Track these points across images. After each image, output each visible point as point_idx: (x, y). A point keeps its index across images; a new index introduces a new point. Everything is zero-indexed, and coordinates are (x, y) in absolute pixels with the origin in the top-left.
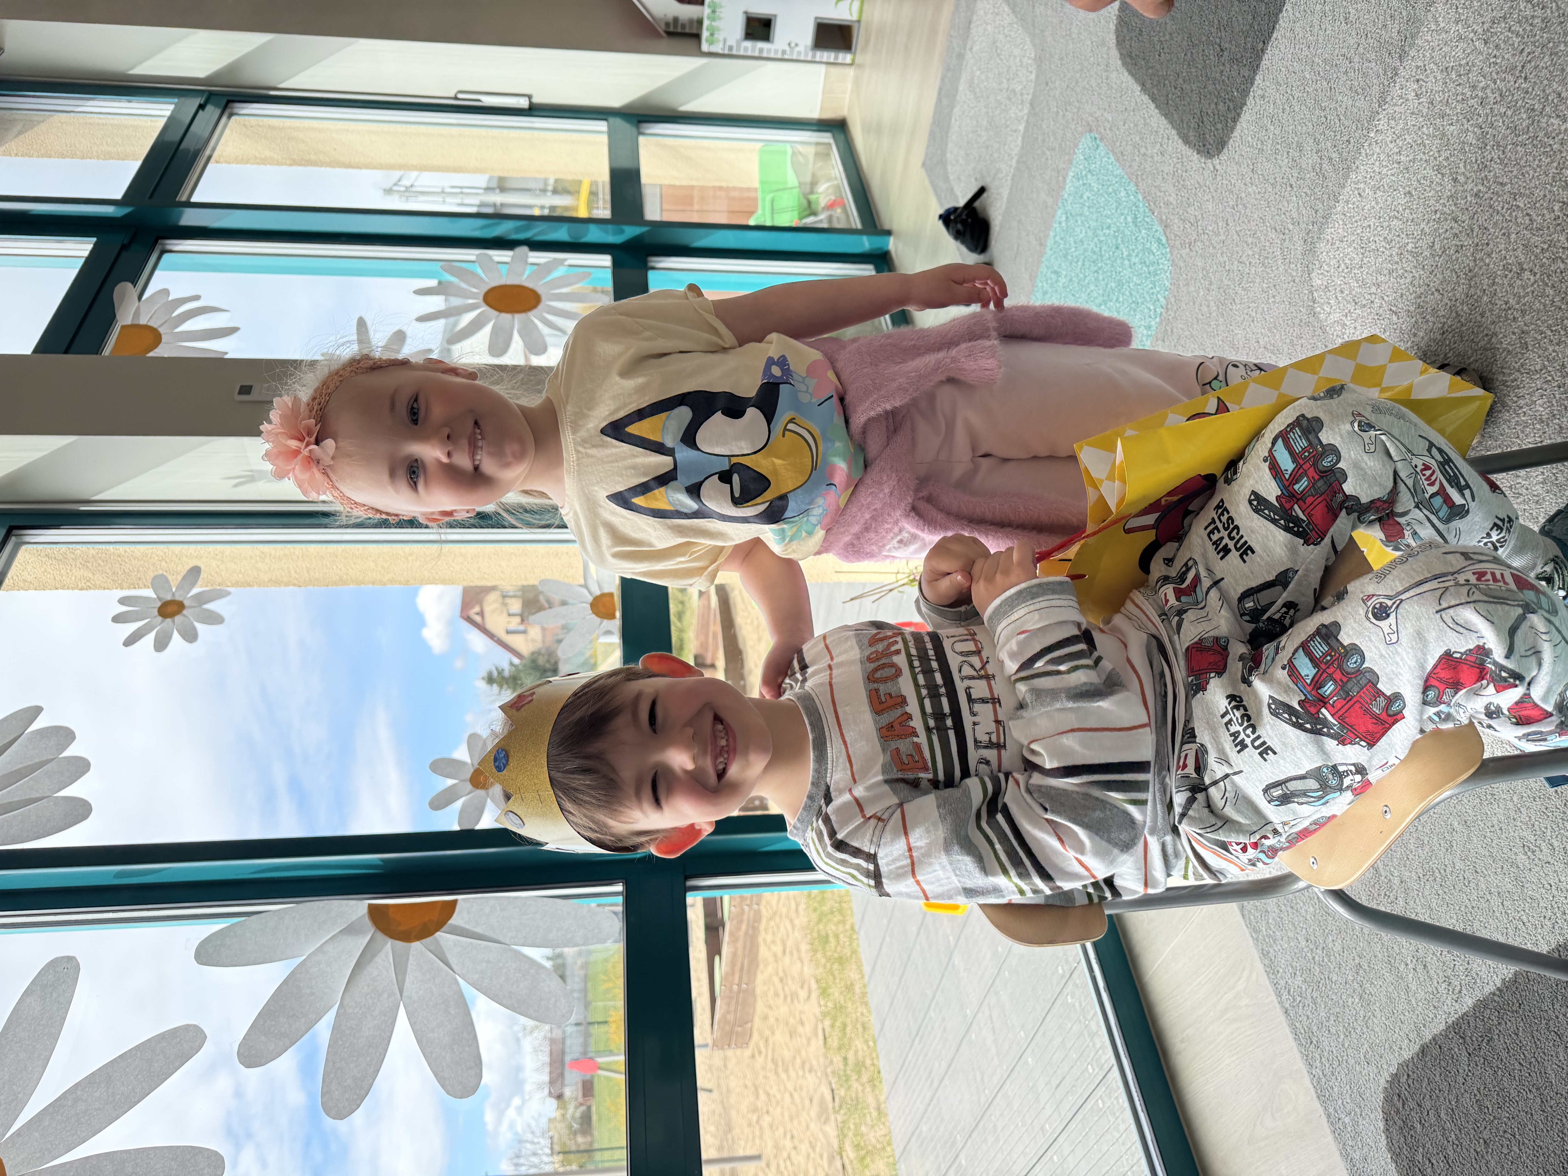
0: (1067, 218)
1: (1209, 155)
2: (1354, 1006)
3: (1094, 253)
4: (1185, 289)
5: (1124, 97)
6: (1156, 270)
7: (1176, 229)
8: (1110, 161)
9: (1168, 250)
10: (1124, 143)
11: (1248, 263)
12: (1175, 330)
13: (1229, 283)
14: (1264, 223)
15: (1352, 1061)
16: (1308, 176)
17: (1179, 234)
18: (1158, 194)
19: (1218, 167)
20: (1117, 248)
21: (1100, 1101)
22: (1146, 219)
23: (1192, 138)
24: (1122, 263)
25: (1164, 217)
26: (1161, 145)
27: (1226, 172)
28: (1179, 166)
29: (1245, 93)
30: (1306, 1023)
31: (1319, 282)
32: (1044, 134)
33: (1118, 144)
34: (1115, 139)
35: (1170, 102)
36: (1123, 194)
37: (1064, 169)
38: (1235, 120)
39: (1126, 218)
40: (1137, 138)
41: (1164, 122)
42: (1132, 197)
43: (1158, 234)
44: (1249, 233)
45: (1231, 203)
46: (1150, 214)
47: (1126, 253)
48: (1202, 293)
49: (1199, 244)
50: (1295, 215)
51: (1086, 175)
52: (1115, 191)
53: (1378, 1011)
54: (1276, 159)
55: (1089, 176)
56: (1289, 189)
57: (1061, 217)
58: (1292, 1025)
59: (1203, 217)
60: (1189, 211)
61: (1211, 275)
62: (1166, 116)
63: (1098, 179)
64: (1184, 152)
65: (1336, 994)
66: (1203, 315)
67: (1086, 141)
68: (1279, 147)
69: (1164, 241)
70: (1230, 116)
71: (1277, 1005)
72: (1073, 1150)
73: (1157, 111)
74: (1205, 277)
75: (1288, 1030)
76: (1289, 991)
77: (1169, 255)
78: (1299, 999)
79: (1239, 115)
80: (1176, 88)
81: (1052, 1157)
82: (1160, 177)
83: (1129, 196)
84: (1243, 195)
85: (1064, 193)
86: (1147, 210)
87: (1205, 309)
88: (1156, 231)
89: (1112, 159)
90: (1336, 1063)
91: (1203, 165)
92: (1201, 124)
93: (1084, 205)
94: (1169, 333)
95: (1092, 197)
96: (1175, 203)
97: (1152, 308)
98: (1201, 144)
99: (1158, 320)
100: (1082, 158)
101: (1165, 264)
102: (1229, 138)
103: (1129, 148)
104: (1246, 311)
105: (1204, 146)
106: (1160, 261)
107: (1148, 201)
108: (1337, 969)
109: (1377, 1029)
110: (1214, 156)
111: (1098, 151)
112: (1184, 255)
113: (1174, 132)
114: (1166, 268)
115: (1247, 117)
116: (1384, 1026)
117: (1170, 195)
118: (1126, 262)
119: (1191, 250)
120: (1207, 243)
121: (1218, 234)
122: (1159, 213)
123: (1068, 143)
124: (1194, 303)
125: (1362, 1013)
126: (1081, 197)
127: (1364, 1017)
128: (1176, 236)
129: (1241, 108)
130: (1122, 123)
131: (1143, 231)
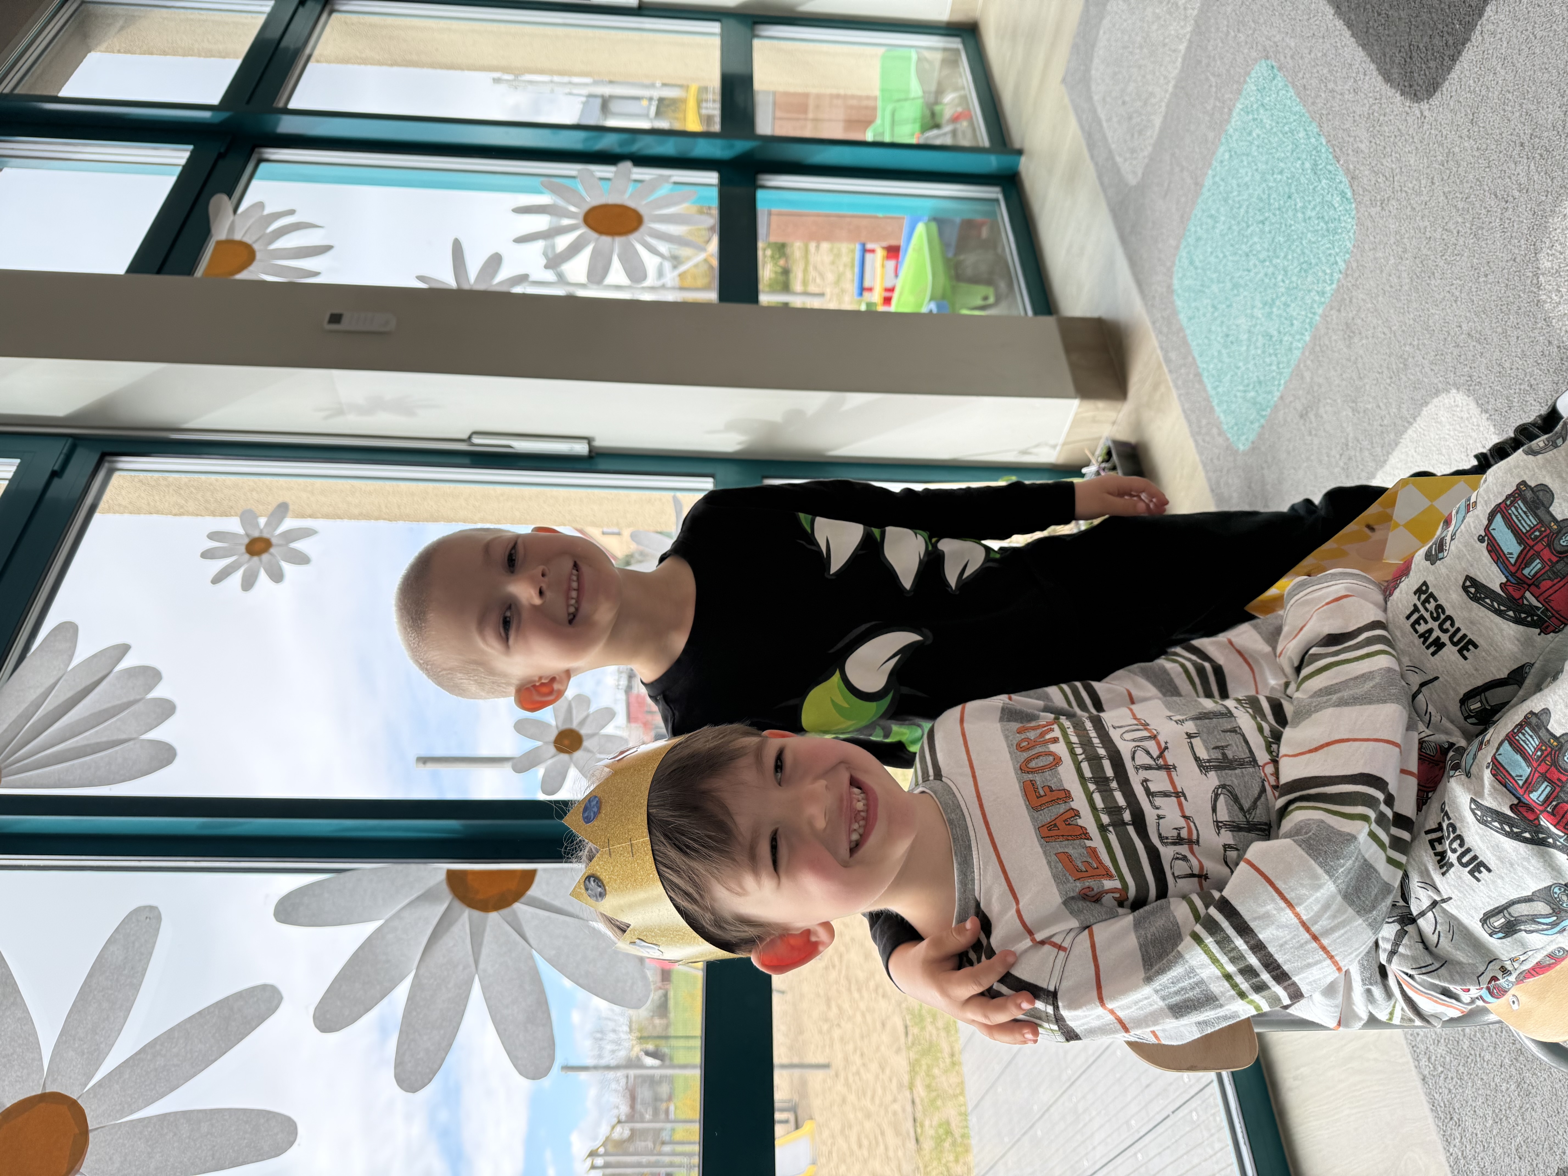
0: (1231, 156)
1: (1416, 97)
2: (1508, 1092)
3: (1261, 199)
4: (1371, 254)
5: (1311, 21)
6: (1336, 228)
7: (1365, 182)
8: (1289, 95)
9: (1353, 206)
10: (1308, 75)
11: (1455, 232)
12: (1354, 300)
13: (1429, 253)
14: (1481, 185)
15: (1499, 1151)
16: (1546, 134)
17: (1370, 188)
18: (1347, 139)
19: (1426, 113)
20: (1289, 197)
21: (1194, 1114)
22: (1329, 167)
23: (1396, 76)
24: (1294, 215)
25: (1351, 167)
26: (1355, 81)
27: (1436, 120)
28: (1376, 108)
29: (1469, 27)
30: (1447, 1097)
31: (1549, 264)
32: (1209, 57)
33: (1301, 75)
34: (1297, 69)
35: (1371, 31)
36: (1302, 134)
37: (1231, 100)
38: (1454, 59)
39: (1303, 163)
40: (1325, 71)
41: (1360, 54)
42: (1313, 140)
43: (1342, 186)
44: (1461, 196)
45: (1440, 158)
46: (1333, 161)
47: (1300, 205)
48: (1392, 261)
49: (1394, 202)
50: (1523, 180)
51: (1257, 110)
52: (1291, 131)
53: (1539, 1105)
54: (1504, 110)
55: (1261, 111)
56: (1518, 148)
57: (1223, 155)
58: (1429, 1094)
59: (1401, 172)
60: (1385, 163)
61: (1405, 240)
62: (1364, 46)
63: (1272, 115)
64: (1383, 92)
65: (1488, 1074)
66: (1391, 287)
67: (1260, 69)
68: (1509, 96)
69: (1349, 194)
70: (1447, 53)
71: (1413, 1068)
72: (1159, 1153)
73: (1353, 40)
74: (1397, 243)
75: (1423, 1098)
76: (1429, 1058)
77: (1354, 212)
78: (1441, 1069)
79: (1460, 53)
80: (1379, 14)
81: (1135, 1154)
82: (1351, 119)
83: (1309, 138)
84: (1457, 150)
85: (1229, 127)
86: (1331, 157)
87: (1394, 280)
88: (1341, 182)
89: (1292, 92)
90: (1479, 1148)
91: (1407, 109)
92: (1408, 60)
93: (1251, 143)
94: (1347, 302)
95: (1262, 136)
96: (1367, 151)
97: (1328, 271)
98: (1406, 84)
99: (1334, 286)
100: (1255, 88)
101: (1349, 223)
102: (1444, 80)
103: (1314, 82)
104: (1447, 289)
105: (1411, 86)
106: (1342, 218)
107: (1333, 146)
108: (1491, 1049)
109: (1535, 1124)
110: (1423, 100)
111: (1275, 82)
112: (1373, 214)
113: (1373, 66)
114: (1350, 227)
115: (1469, 55)
116: (1544, 1123)
117: (1361, 142)
118: (1300, 215)
119: (1383, 209)
120: (1405, 203)
121: (1419, 194)
122: (1346, 162)
123: (1237, 69)
124: (1382, 271)
125: (1518, 1103)
126: (1250, 134)
127: (1521, 1108)
128: (1365, 190)
129: (1463, 44)
130: (1307, 51)
131: (1324, 181)
